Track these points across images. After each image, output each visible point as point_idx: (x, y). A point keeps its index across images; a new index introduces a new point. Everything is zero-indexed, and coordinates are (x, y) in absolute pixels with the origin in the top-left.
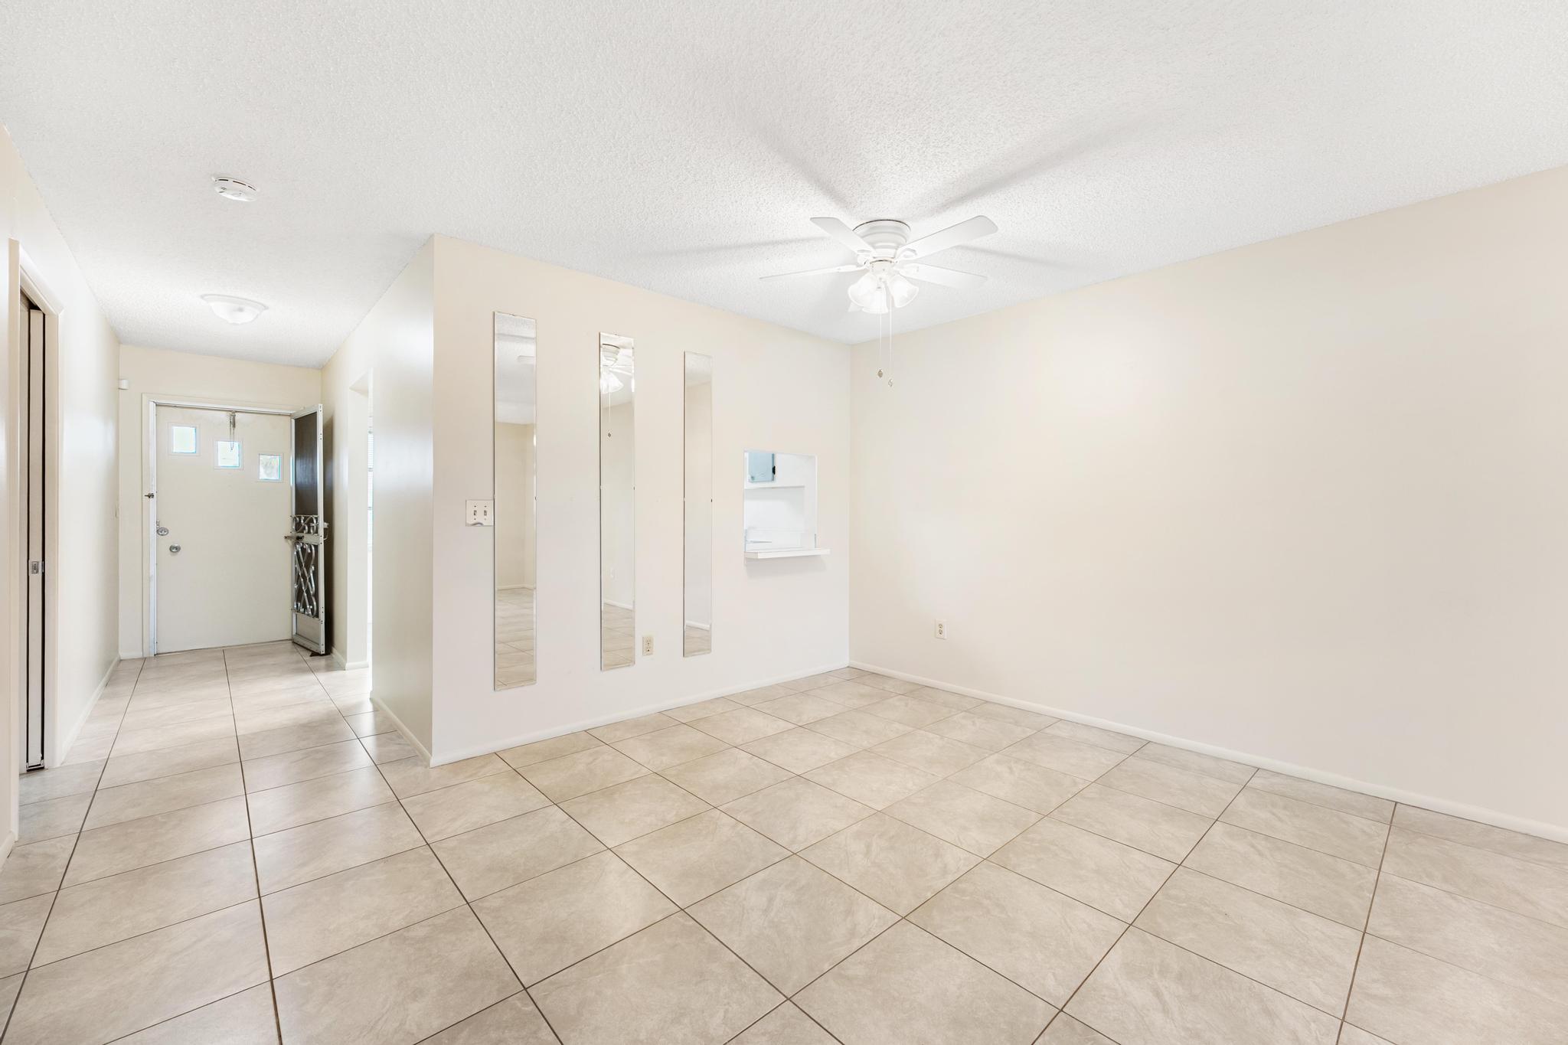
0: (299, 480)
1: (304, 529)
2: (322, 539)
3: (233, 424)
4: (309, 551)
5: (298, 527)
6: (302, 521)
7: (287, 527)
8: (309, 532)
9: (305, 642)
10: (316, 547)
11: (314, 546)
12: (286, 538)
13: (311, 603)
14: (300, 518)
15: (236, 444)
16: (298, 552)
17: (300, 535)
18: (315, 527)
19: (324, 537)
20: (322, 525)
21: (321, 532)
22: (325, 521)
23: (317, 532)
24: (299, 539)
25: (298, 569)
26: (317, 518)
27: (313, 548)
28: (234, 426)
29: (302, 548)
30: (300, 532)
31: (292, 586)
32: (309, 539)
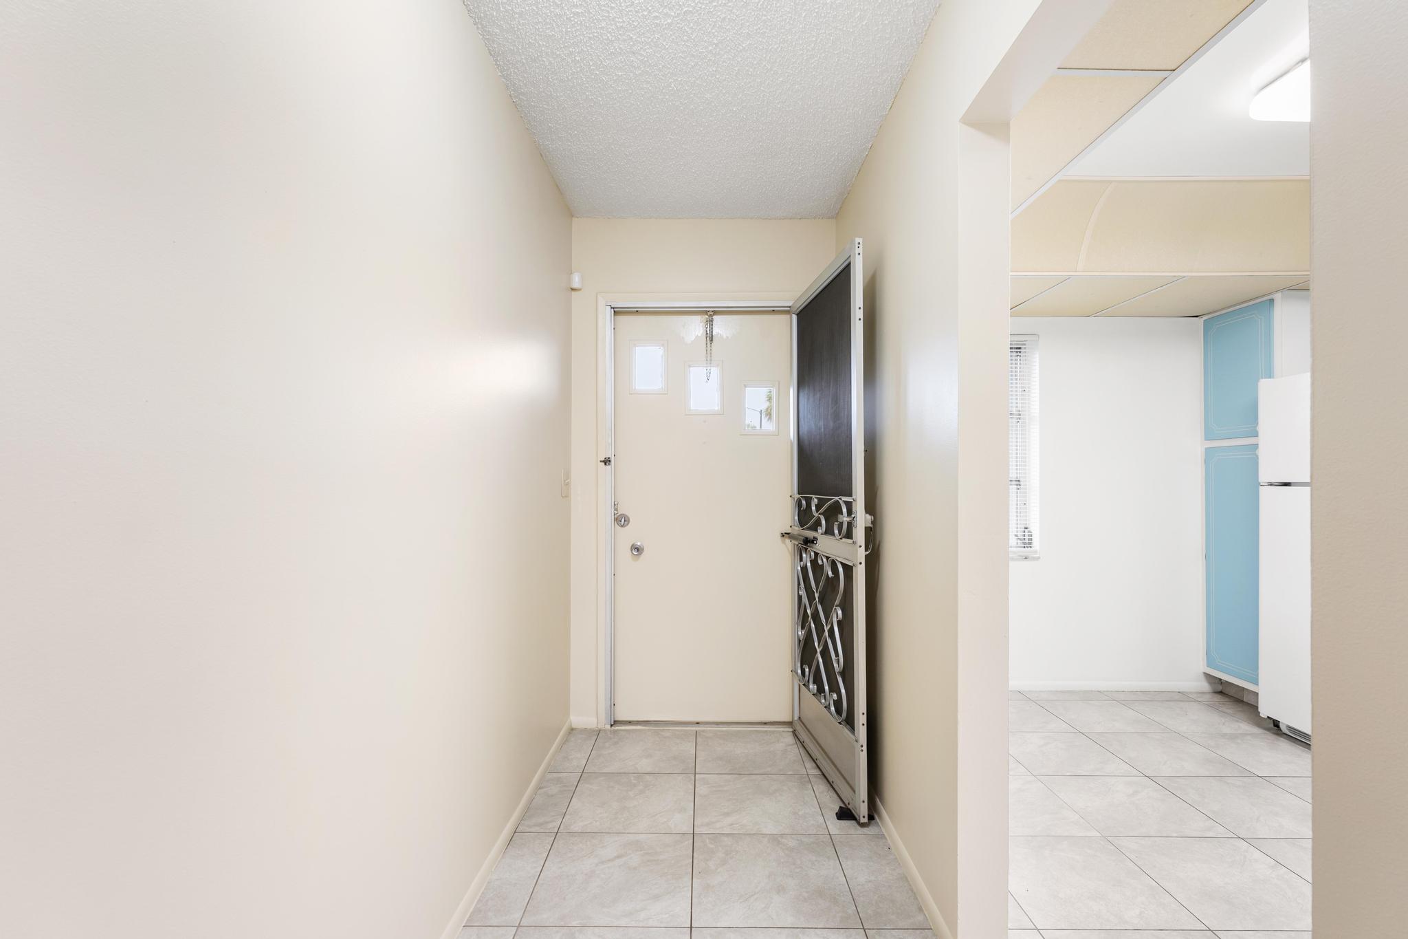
0: (804, 429)
1: (818, 523)
2: (861, 554)
3: (710, 338)
4: (830, 574)
5: (804, 516)
6: (814, 508)
7: (786, 517)
8: (829, 531)
9: (823, 762)
10: (848, 569)
11: (843, 565)
12: (783, 535)
13: (834, 688)
14: (809, 501)
15: (715, 371)
16: (804, 569)
17: (810, 534)
18: (845, 526)
19: (866, 551)
20: (862, 520)
21: (859, 534)
22: (867, 512)
23: (849, 535)
24: (808, 542)
25: (805, 600)
26: (849, 505)
27: (841, 569)
28: (711, 340)
29: (814, 563)
30: (810, 528)
31: (795, 632)
32: (828, 546)
